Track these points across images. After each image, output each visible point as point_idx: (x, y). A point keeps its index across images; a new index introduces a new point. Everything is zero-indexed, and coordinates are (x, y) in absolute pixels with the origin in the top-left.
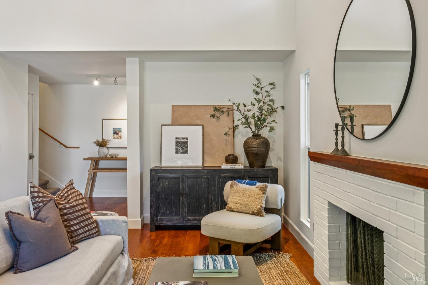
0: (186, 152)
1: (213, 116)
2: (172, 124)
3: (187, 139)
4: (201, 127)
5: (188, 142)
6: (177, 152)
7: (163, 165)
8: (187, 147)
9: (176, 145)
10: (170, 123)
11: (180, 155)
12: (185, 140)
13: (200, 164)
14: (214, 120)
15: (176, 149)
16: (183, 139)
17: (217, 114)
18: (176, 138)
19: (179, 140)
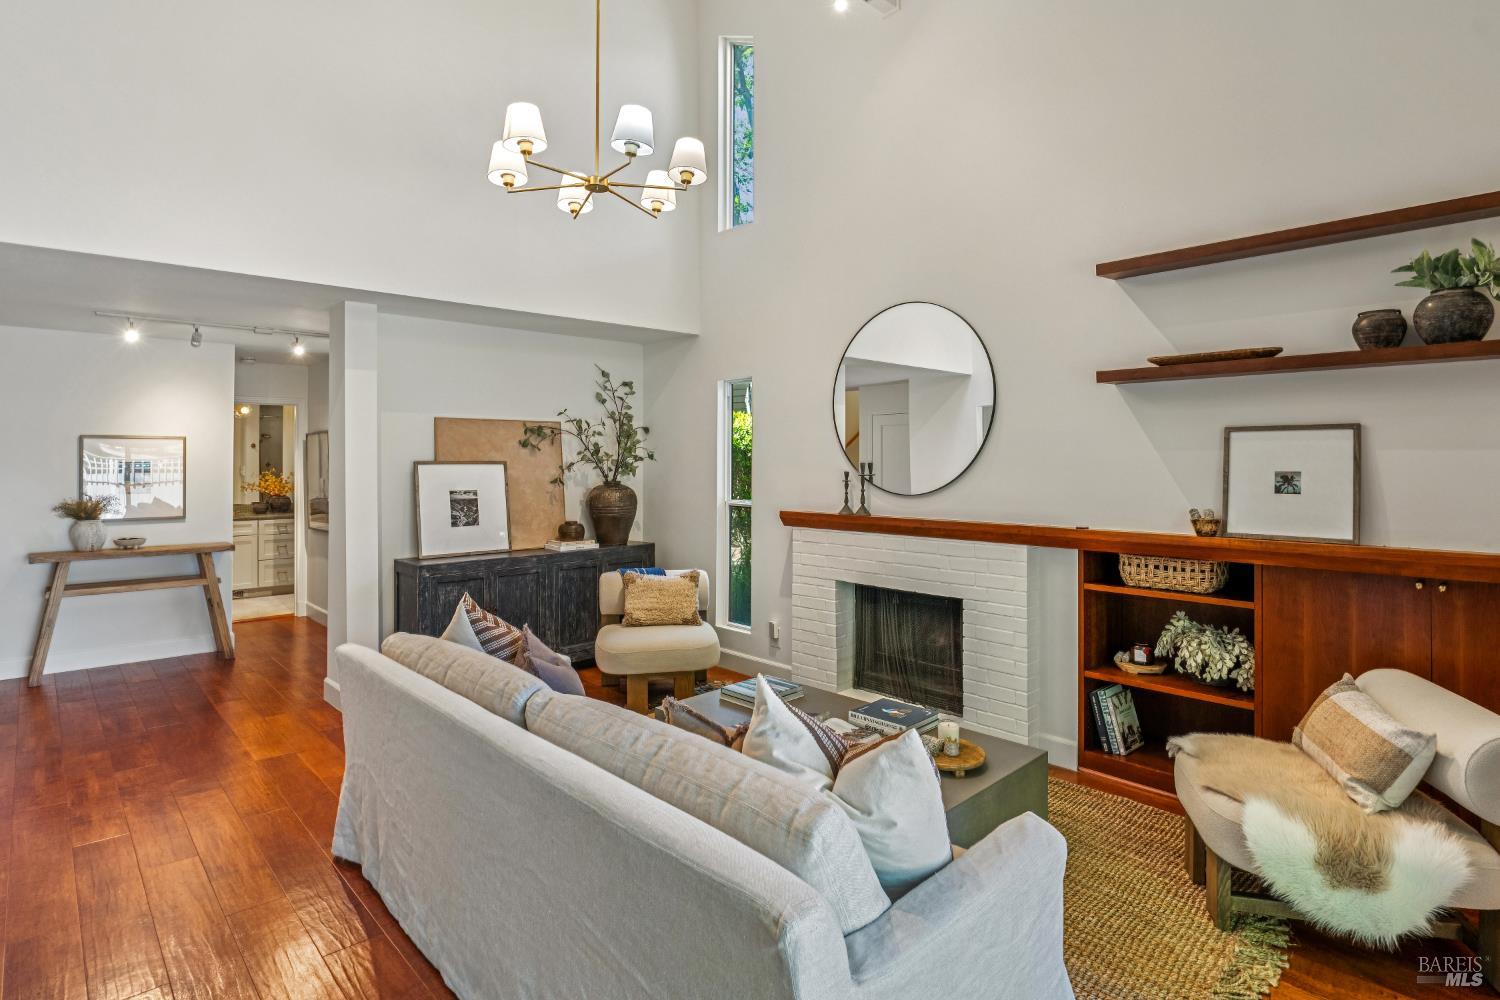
0: (475, 522)
1: (524, 444)
2: (436, 462)
3: (475, 493)
4: (502, 467)
5: (476, 500)
6: (454, 524)
7: (425, 553)
8: (477, 510)
9: (453, 508)
10: (431, 457)
11: (462, 529)
12: (472, 496)
13: (505, 546)
14: (525, 452)
15: (453, 517)
16: (465, 493)
17: (533, 440)
18: (451, 493)
19: (459, 497)
